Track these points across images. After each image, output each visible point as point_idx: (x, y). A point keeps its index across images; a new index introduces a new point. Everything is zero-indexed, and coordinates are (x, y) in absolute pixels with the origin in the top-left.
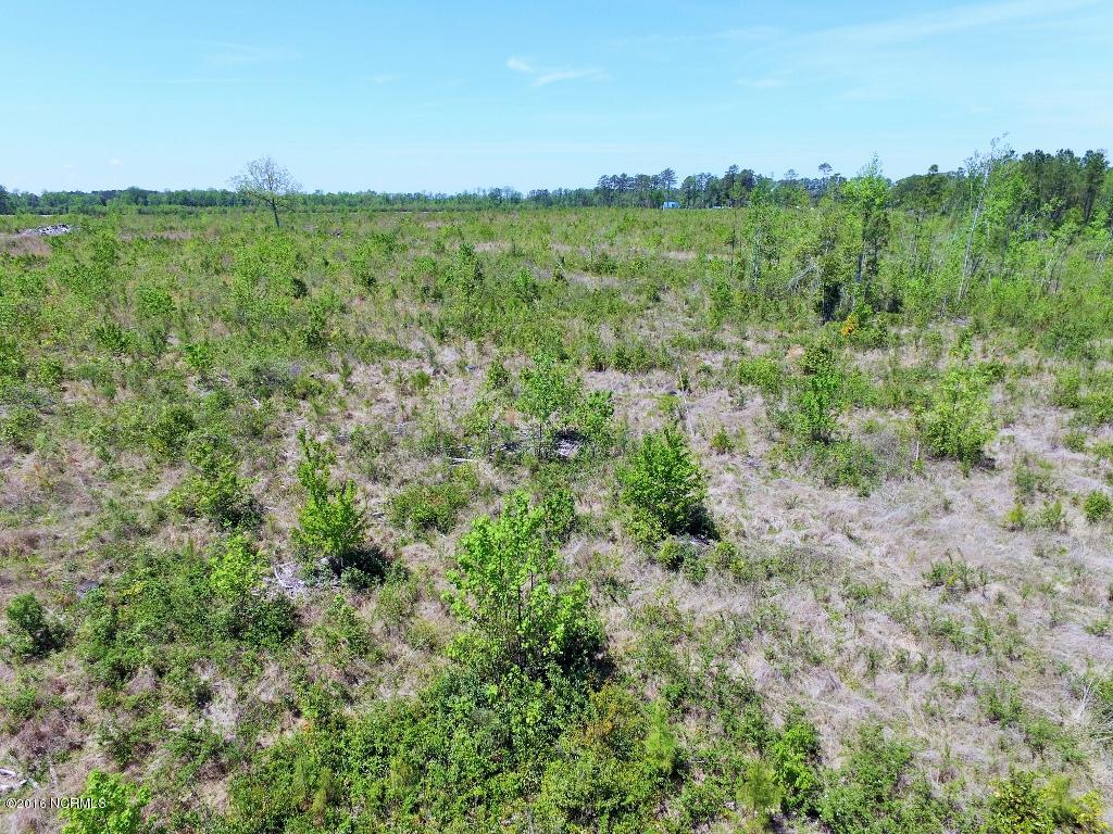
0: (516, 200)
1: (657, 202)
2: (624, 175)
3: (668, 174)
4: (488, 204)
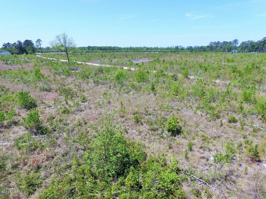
0: (182, 49)
1: (230, 50)
2: (219, 42)
3: (236, 41)
4: (174, 50)
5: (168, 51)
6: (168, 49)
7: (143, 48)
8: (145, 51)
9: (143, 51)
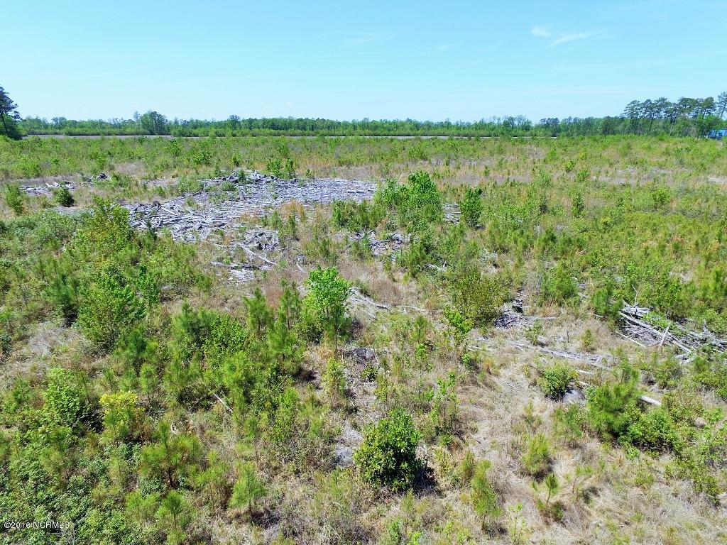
4: (500, 130)
5: (482, 132)
6: (481, 126)
7: (403, 124)
8: (408, 131)
9: (403, 132)
